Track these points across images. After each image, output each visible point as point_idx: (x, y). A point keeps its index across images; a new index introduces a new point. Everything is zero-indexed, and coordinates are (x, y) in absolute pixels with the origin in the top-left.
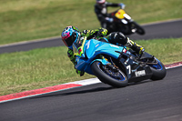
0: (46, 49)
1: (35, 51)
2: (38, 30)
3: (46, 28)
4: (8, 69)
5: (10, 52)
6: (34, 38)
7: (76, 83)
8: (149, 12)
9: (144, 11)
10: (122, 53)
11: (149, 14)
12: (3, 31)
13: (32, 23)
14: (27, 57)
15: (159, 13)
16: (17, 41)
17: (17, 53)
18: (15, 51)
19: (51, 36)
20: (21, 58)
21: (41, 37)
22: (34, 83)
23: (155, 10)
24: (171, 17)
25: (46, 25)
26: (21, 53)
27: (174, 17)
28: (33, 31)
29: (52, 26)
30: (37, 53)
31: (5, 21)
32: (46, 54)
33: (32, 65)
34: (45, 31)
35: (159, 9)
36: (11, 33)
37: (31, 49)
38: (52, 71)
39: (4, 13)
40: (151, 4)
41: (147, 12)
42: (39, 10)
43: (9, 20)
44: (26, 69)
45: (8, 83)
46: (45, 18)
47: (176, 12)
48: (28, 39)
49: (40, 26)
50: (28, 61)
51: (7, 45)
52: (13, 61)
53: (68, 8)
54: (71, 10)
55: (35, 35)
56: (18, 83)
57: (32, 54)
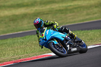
0: (33, 36)
2: (29, 25)
4: (12, 47)
5: (13, 37)
6: (26, 30)
7: (49, 54)
8: (91, 15)
9: (88, 14)
10: (65, 38)
11: (90, 16)
12: (9, 26)
13: (26, 21)
14: (23, 40)
15: (96, 15)
16: (17, 31)
17: (17, 38)
18: (16, 37)
20: (19, 41)
21: (30, 29)
22: (26, 54)
23: (94, 14)
26: (19, 38)
28: (26, 26)
30: (28, 38)
31: (10, 20)
32: (33, 39)
33: (25, 45)
35: (96, 13)
36: (14, 27)
37: (25, 36)
38: (36, 48)
39: (10, 16)
40: (92, 11)
42: (29, 14)
43: (12, 20)
44: (22, 46)
45: (11, 55)
48: (23, 30)
49: (29, 23)
50: (23, 42)
51: (11, 34)
52: (15, 42)
53: (45, 13)
54: (47, 14)
56: (17, 54)
57: (25, 38)
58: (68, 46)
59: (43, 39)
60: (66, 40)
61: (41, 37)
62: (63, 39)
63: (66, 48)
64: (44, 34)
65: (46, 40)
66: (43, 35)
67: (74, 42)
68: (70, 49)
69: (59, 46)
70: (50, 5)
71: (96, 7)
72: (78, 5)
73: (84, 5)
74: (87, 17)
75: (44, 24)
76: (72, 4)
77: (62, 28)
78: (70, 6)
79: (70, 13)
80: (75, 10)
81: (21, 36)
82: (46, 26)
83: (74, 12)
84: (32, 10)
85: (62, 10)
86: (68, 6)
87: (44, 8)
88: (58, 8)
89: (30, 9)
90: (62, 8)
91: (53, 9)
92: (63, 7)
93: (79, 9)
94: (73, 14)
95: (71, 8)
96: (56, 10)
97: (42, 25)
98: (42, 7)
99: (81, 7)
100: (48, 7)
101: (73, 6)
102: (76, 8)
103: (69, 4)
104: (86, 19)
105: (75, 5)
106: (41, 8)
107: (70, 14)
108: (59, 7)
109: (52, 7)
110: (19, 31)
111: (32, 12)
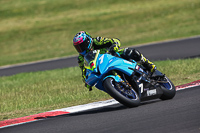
1: (19, 75)
2: (23, 52)
3: (31, 51)
6: (18, 61)
7: (62, 110)
9: (140, 31)
10: (135, 70)
11: (144, 34)
13: (16, 45)
14: (10, 82)
15: (156, 32)
19: (37, 59)
20: (4, 83)
21: (25, 61)
22: (17, 111)
23: (151, 30)
24: (169, 37)
25: (31, 48)
27: (172, 36)
28: (17, 54)
29: (39, 48)
30: (21, 78)
32: (31, 79)
33: (15, 91)
34: (30, 54)
35: (156, 29)
37: (15, 73)
38: (37, 97)
40: (147, 23)
41: (142, 32)
42: (24, 31)
44: (9, 95)
46: (30, 39)
47: (174, 31)
48: (11, 63)
49: (25, 49)
50: (11, 87)
53: (56, 28)
54: (59, 30)
55: (19, 58)
57: (16, 79)
58: (141, 85)
59: (94, 73)
60: (137, 74)
61: (88, 68)
62: (131, 72)
63: (138, 90)
64: (94, 62)
65: (99, 73)
66: (92, 65)
67: (151, 78)
68: (145, 92)
69: (124, 86)
70: (65, 12)
71: (156, 16)
72: (120, 12)
73: (131, 11)
74: (139, 36)
75: (94, 44)
76: (108, 11)
77: (128, 51)
78: (105, 14)
79: (105, 28)
80: (115, 23)
81: (7, 75)
82: (96, 47)
83: (112, 26)
84: (29, 23)
85: (90, 23)
86: (101, 15)
87: (52, 19)
88: (81, 19)
89: (26, 21)
90: (88, 19)
91: (70, 20)
92: (90, 16)
93: (122, 20)
94: (111, 30)
95: (106, 17)
96: (78, 23)
97: (90, 46)
98: (49, 16)
99: (125, 17)
100: (61, 16)
101: (110, 14)
102: (115, 19)
103: (102, 11)
104: (137, 41)
105: (115, 13)
106: (47, 20)
107: (104, 31)
108: (84, 16)
109: (70, 16)
110: (5, 64)
111: (30, 26)
